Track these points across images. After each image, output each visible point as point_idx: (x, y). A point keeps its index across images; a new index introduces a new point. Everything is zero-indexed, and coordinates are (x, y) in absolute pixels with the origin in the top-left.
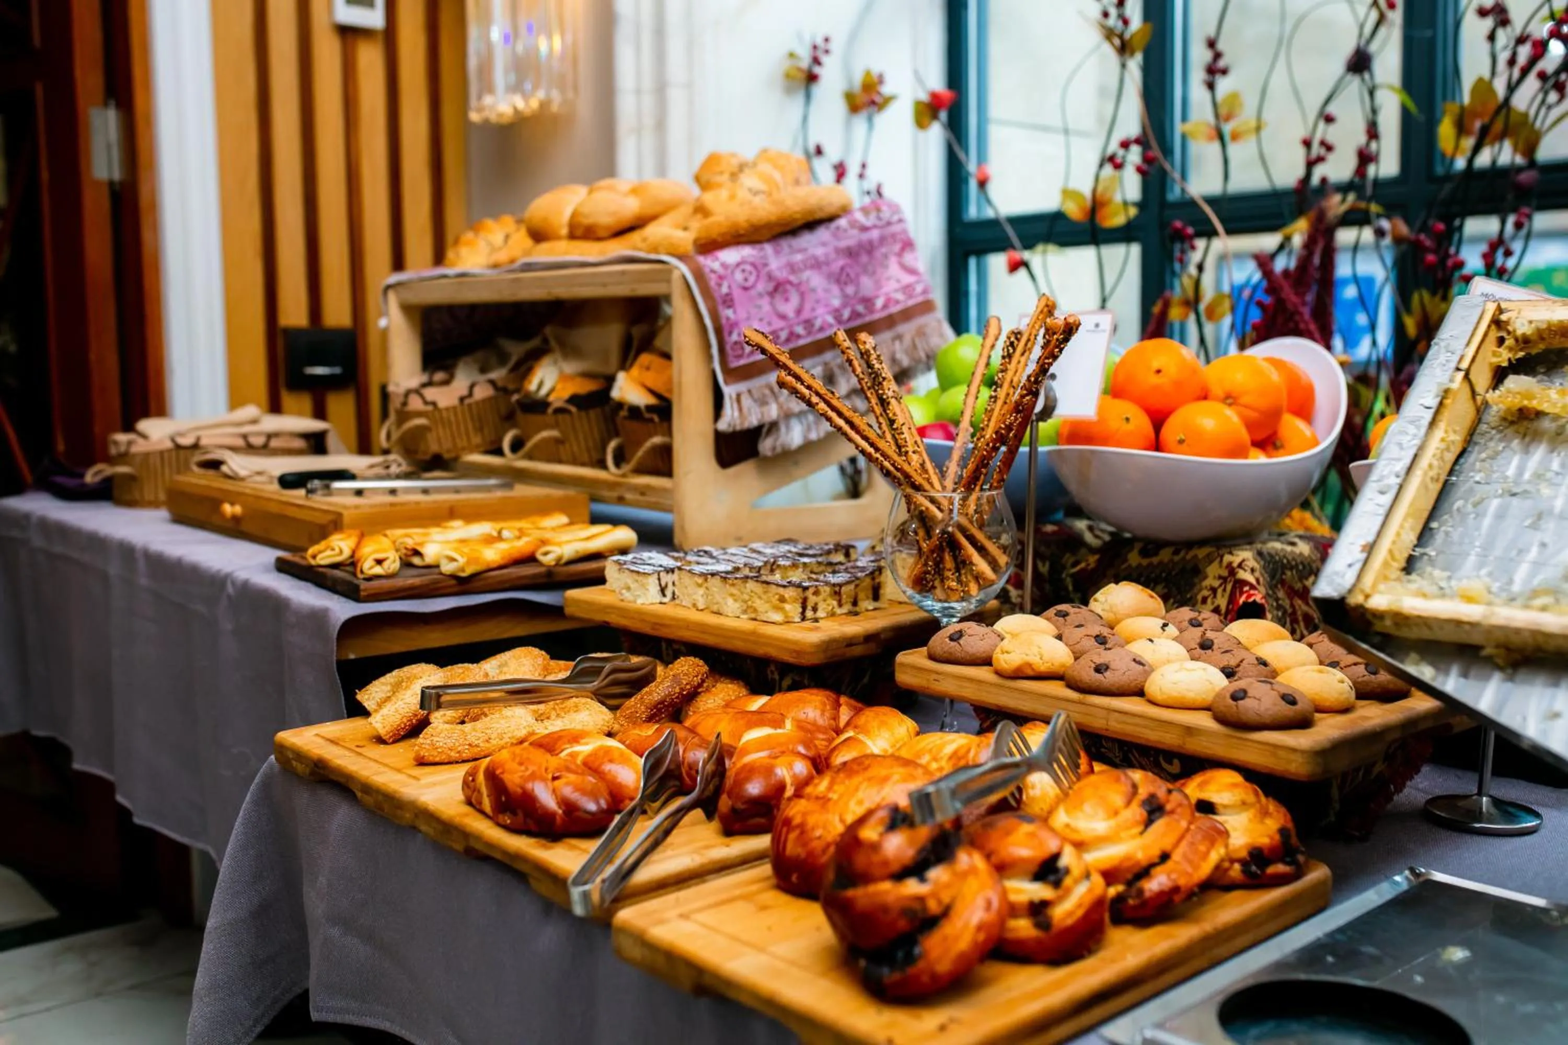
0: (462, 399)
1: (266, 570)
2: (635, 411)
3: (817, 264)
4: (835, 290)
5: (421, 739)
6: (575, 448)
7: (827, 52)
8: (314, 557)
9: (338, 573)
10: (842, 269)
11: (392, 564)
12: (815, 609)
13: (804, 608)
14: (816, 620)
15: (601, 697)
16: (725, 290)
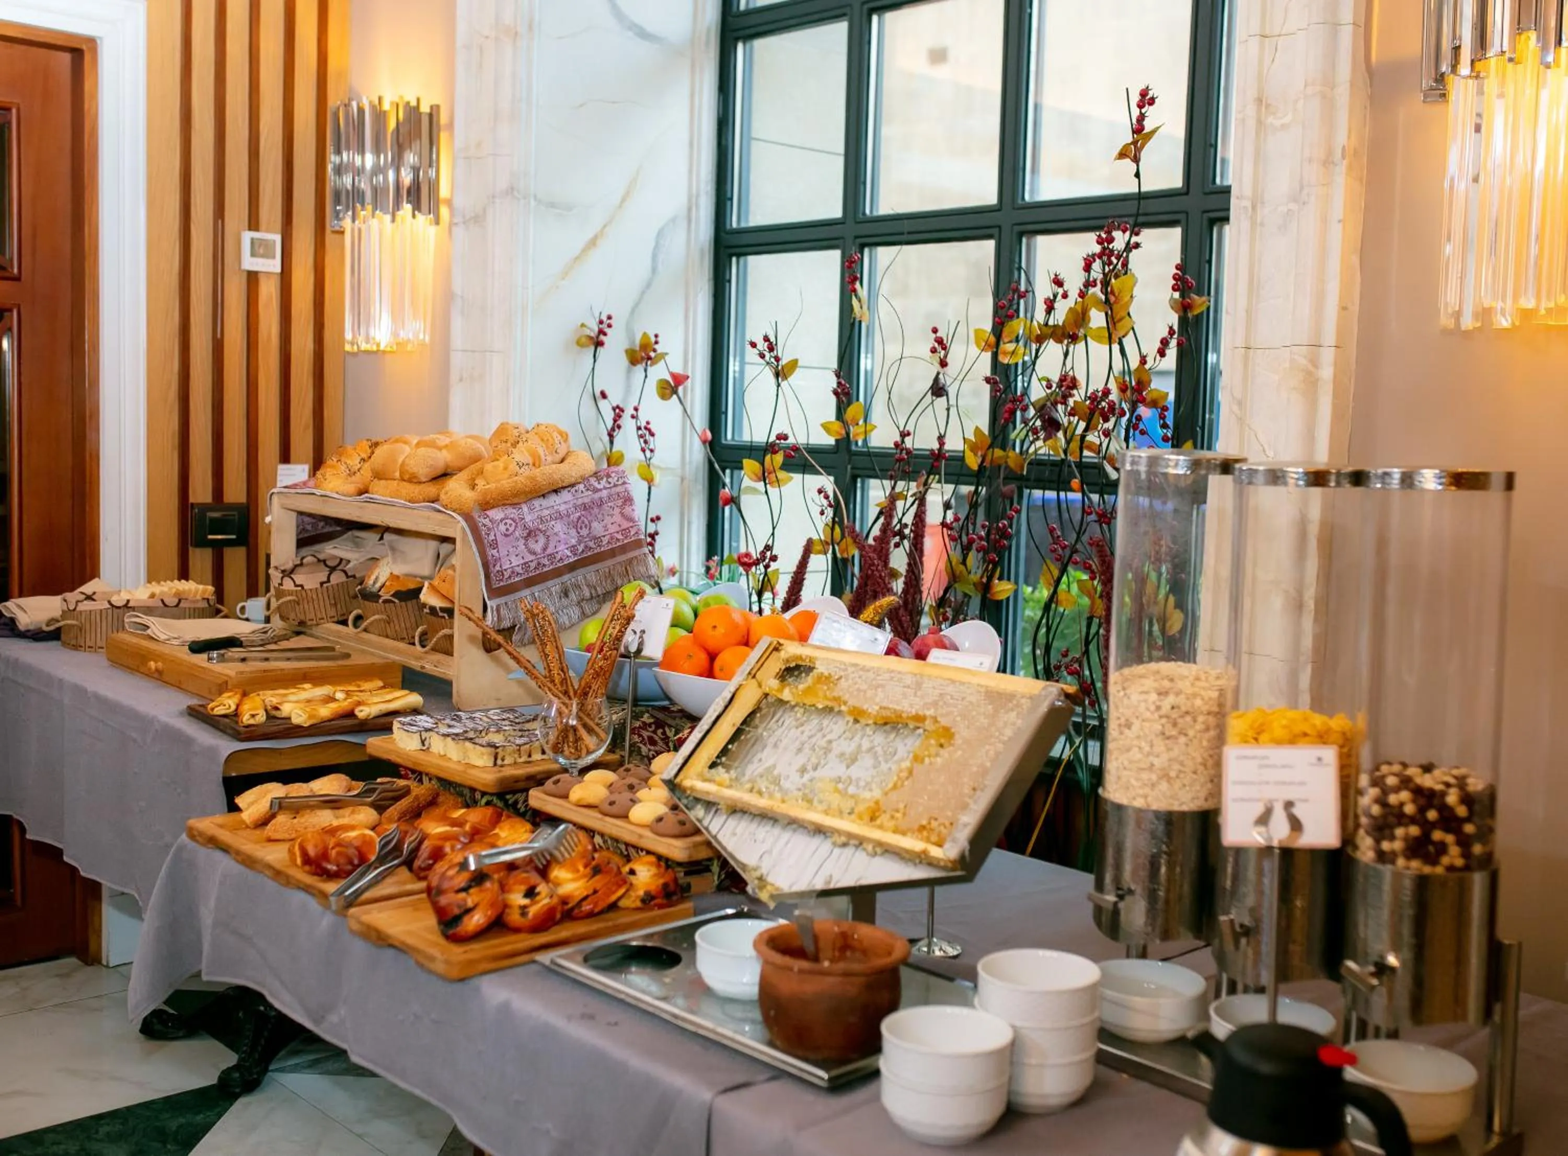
0: (322, 584)
1: (181, 714)
2: (433, 610)
3: (559, 516)
4: (573, 532)
5: (268, 827)
6: (397, 627)
7: (610, 326)
8: (213, 709)
9: (227, 720)
10: (579, 518)
11: (261, 718)
12: (503, 760)
13: (496, 759)
14: (502, 766)
15: (374, 805)
16: (492, 537)
